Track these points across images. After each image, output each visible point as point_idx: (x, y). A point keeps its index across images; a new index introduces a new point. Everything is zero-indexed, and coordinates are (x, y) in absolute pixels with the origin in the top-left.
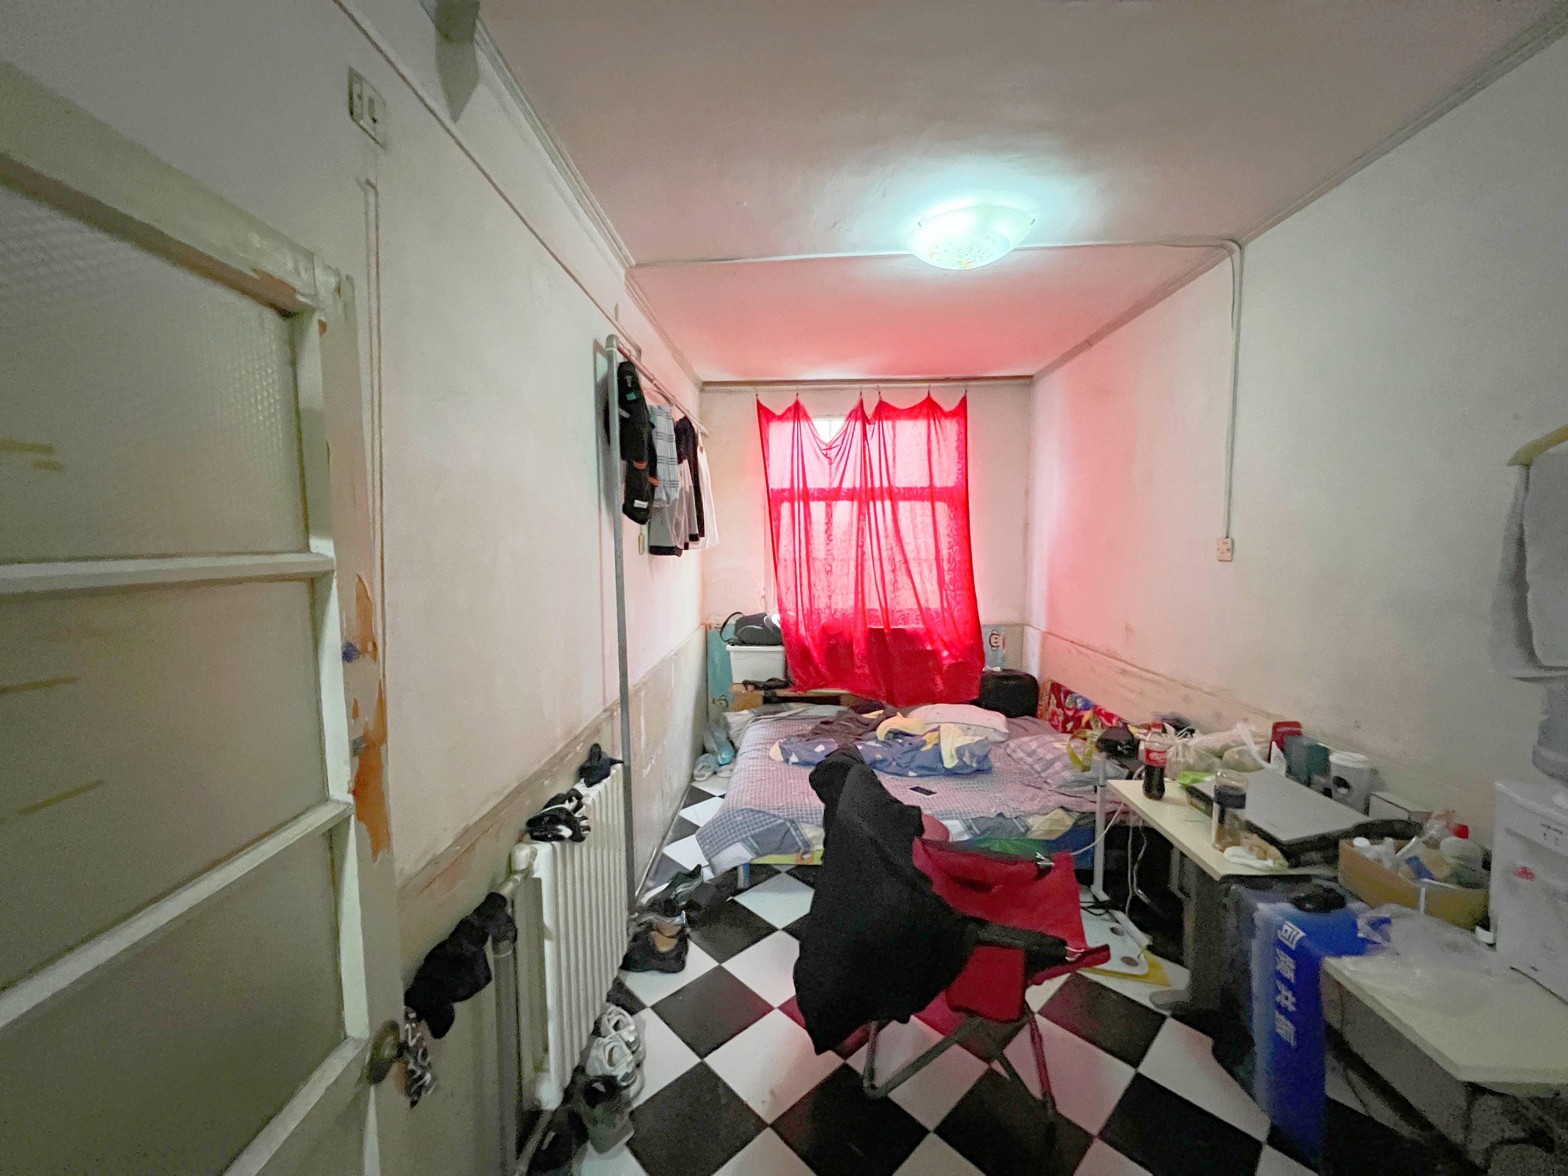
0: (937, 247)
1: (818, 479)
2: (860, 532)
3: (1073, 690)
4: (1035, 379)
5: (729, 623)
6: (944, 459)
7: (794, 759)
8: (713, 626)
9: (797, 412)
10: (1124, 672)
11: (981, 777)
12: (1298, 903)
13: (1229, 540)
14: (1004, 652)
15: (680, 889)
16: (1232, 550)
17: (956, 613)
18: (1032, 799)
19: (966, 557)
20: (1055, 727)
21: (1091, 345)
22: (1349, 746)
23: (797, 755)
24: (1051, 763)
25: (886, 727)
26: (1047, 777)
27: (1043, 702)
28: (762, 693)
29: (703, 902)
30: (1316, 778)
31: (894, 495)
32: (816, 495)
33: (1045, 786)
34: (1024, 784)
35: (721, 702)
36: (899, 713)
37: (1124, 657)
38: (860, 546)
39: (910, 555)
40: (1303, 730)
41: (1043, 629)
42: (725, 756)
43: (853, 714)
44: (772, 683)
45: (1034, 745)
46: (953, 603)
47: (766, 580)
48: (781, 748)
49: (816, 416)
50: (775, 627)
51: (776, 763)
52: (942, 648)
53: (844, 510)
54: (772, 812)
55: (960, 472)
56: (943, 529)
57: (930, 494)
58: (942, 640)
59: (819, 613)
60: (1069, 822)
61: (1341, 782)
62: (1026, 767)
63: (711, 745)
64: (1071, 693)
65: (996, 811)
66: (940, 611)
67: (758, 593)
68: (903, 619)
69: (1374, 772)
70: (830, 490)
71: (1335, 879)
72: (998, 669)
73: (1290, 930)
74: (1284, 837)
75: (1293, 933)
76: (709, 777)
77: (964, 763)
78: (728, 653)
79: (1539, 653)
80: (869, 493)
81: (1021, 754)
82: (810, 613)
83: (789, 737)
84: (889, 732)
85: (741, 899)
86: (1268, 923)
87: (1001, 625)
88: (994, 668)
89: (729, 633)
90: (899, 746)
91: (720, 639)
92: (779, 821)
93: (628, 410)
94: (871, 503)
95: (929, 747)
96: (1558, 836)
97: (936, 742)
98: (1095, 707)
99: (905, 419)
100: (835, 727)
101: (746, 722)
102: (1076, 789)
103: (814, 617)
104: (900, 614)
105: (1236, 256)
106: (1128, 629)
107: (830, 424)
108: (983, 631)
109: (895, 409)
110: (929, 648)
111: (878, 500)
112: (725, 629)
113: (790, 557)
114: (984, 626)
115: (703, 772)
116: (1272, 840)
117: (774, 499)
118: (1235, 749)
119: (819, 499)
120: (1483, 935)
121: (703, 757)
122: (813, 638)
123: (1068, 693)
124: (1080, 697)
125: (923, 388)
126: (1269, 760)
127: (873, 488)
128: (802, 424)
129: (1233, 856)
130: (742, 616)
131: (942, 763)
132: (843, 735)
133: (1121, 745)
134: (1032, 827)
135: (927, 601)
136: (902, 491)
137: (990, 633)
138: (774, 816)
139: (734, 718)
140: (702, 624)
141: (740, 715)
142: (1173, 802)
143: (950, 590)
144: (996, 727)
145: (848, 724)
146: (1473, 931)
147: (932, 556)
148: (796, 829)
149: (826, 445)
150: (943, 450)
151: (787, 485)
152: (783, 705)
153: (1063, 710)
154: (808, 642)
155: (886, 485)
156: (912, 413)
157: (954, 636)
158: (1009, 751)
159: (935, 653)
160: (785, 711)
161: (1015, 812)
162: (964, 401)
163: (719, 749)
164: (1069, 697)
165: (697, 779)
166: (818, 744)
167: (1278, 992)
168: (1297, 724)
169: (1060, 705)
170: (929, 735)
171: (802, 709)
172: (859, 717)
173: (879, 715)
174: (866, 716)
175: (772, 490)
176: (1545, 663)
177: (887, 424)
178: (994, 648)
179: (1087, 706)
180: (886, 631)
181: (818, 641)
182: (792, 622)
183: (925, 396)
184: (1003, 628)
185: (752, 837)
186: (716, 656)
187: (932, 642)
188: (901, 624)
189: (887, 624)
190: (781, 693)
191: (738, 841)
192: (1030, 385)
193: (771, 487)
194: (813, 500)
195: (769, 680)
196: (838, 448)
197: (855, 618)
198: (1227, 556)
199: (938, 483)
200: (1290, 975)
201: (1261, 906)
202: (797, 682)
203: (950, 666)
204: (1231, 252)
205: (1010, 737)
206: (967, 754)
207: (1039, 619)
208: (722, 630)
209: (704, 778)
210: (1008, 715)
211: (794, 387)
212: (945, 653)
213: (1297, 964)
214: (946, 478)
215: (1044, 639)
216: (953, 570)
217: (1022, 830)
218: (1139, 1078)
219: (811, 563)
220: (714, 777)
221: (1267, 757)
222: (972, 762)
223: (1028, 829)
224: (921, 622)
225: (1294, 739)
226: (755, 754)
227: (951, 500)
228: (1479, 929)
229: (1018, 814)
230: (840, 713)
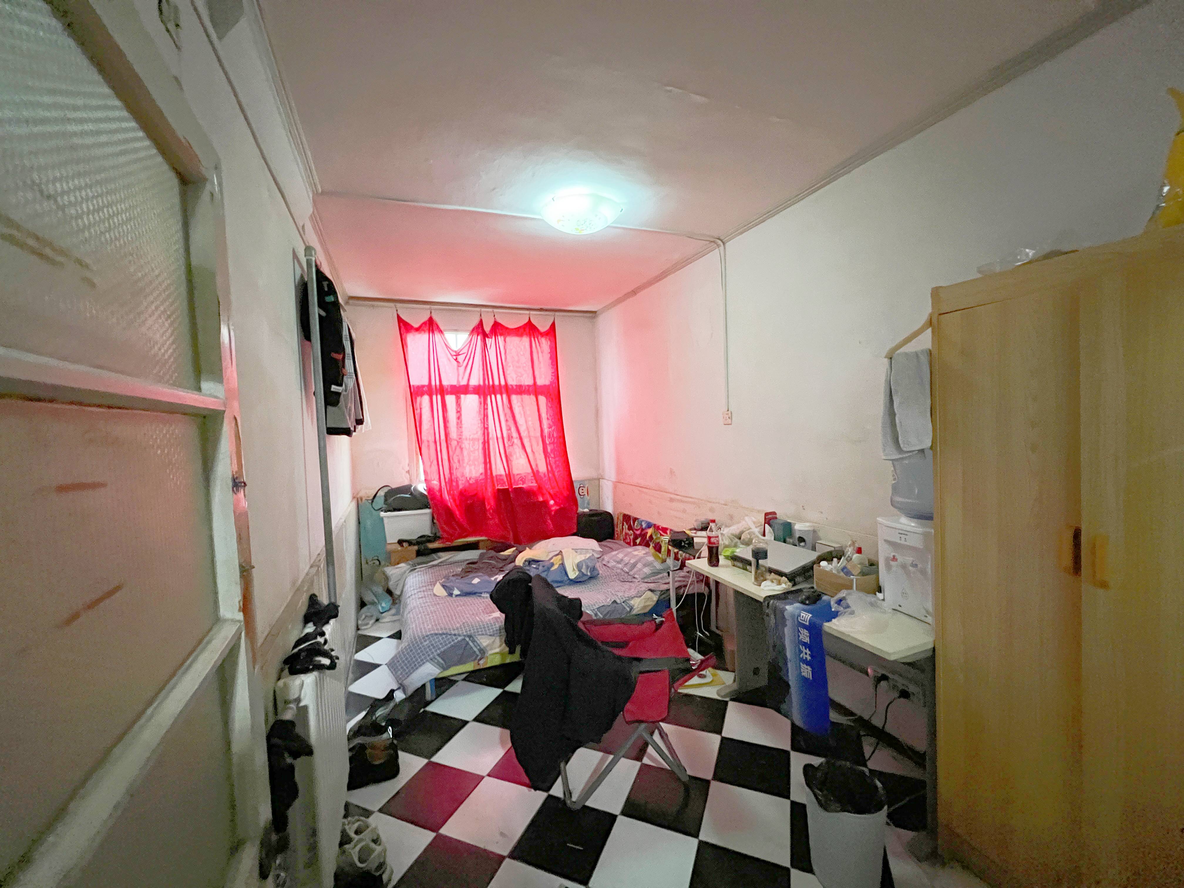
0: (563, 216)
1: (450, 379)
2: (485, 418)
3: (638, 517)
4: (597, 313)
5: (378, 494)
6: (542, 365)
7: (456, 592)
8: (364, 499)
9: (431, 326)
10: (672, 500)
11: (593, 581)
12: (803, 603)
13: (729, 412)
14: (588, 498)
15: (379, 713)
16: (730, 418)
17: (556, 474)
18: (630, 589)
19: (561, 434)
20: (629, 544)
21: (636, 294)
22: (801, 520)
23: (458, 588)
24: (634, 565)
25: (523, 558)
26: (634, 574)
27: (618, 529)
28: (416, 548)
29: (402, 717)
30: (788, 540)
31: (508, 390)
32: (449, 390)
33: (634, 580)
34: (621, 581)
35: (374, 561)
36: (527, 548)
37: (671, 491)
38: (486, 429)
39: (524, 434)
40: (778, 516)
41: (614, 480)
42: (385, 604)
43: (492, 553)
44: (424, 539)
45: (620, 556)
46: (554, 467)
47: (409, 458)
48: (443, 586)
49: (446, 330)
50: (421, 494)
51: (442, 598)
52: (549, 499)
53: (471, 401)
54: (453, 632)
55: (554, 374)
56: (544, 415)
57: (535, 390)
58: (550, 493)
59: (457, 481)
60: (655, 598)
61: (801, 540)
62: (619, 571)
63: (368, 597)
64: (638, 519)
65: (610, 600)
66: (546, 473)
67: (403, 469)
68: (521, 480)
69: (814, 531)
70: (461, 387)
71: (813, 588)
72: (586, 510)
73: (804, 615)
74: (787, 570)
75: (806, 616)
76: (373, 625)
77: (583, 573)
78: (382, 519)
79: (902, 446)
80: (491, 389)
81: (613, 564)
82: (451, 481)
83: (447, 577)
84: (525, 561)
85: (431, 708)
86: (793, 616)
87: (586, 480)
88: (583, 509)
89: (380, 502)
90: (535, 570)
91: (372, 509)
92: (460, 638)
93: (324, 310)
94: (493, 396)
95: (556, 567)
96: (905, 537)
97: (561, 562)
98: (655, 525)
99: (514, 336)
100: (480, 565)
101: (405, 572)
102: (654, 578)
103: (454, 484)
104: (519, 476)
105: (722, 248)
106: (672, 472)
107: (456, 336)
108: (575, 485)
109: (507, 328)
110: (541, 499)
111: (498, 393)
112: (375, 500)
113: (431, 439)
114: (575, 481)
115: (366, 621)
116: (780, 574)
117: (415, 393)
118: (747, 532)
119: (451, 393)
120: (880, 596)
121: (365, 609)
122: (454, 500)
123: (635, 519)
124: (643, 521)
125: (526, 314)
126: (764, 535)
127: (493, 385)
128: (436, 335)
129: (765, 586)
130: (390, 488)
131: (568, 576)
132: (489, 570)
133: (684, 542)
134: (634, 606)
135: (537, 465)
136: (515, 387)
137: (579, 486)
138: (455, 635)
139: (392, 572)
140: (354, 498)
141: (400, 567)
142: (723, 566)
143: (552, 458)
144: (594, 549)
145: (491, 561)
146: (875, 594)
147: (539, 434)
148: (474, 641)
149: (456, 352)
150: (541, 358)
151: (426, 383)
152: (434, 555)
153: (633, 531)
154: (450, 503)
155: (503, 383)
156: (518, 332)
157: (557, 489)
158: (604, 563)
159: (545, 503)
160: (436, 560)
161: (622, 598)
162: (553, 326)
163: (378, 599)
164: (636, 522)
165: (363, 628)
166: (474, 578)
167: (802, 652)
168: (774, 513)
169: (630, 528)
170: (554, 558)
171: (450, 556)
172: (497, 554)
173: (514, 551)
174: (502, 553)
175: (413, 386)
176: (905, 449)
177: (501, 339)
178: (582, 497)
179: (649, 526)
180: (510, 490)
181: (458, 502)
182: (437, 488)
183: (526, 321)
184: (586, 482)
185: (438, 655)
186: (368, 523)
187: (543, 495)
188: (520, 484)
189: (511, 485)
190: (431, 546)
191: (427, 661)
192: (594, 318)
193: (412, 384)
194: (447, 394)
195: (418, 538)
196: (465, 355)
197: (486, 482)
198: (729, 421)
199: (540, 382)
200: (807, 640)
201: (787, 607)
202: (445, 535)
203: (556, 511)
204: (718, 246)
205: (603, 553)
206: (584, 567)
207: (610, 473)
208: (372, 502)
209: (369, 626)
210: (599, 540)
211: (428, 307)
212: (552, 502)
213: (810, 633)
214: (544, 379)
215: (615, 487)
216: (553, 443)
217: (628, 609)
218: (724, 739)
219: (449, 442)
220: (377, 623)
221: (762, 533)
222: (587, 572)
223: (632, 608)
224: (534, 481)
225: (775, 521)
226: (421, 595)
227: (549, 394)
228: (877, 593)
229: (624, 599)
230: (482, 556)
